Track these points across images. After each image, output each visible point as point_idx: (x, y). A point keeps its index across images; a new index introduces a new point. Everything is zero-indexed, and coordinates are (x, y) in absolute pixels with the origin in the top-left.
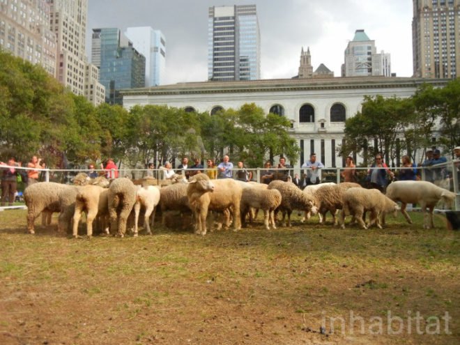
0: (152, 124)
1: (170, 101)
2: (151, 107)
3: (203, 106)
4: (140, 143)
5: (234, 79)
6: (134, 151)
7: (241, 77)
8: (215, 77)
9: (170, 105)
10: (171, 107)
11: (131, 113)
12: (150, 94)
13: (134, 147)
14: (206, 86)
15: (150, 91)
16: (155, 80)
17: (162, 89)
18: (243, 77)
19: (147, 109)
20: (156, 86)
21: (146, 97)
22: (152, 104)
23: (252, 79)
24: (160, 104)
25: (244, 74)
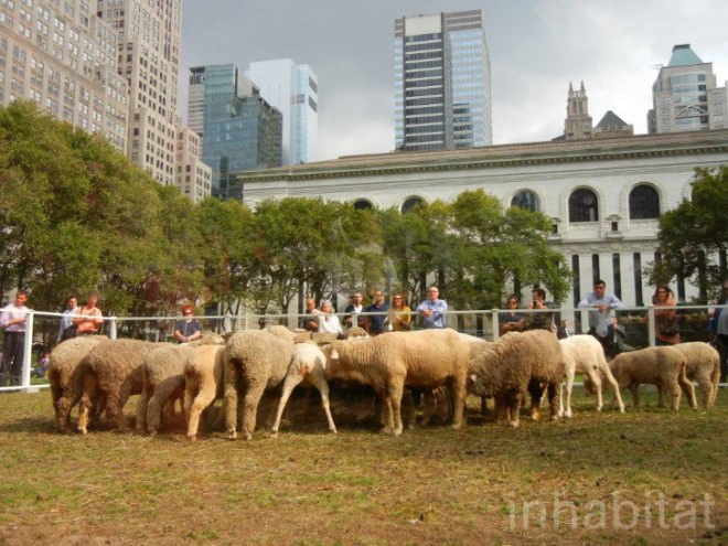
0: (296, 232)
1: (327, 189)
2: (292, 201)
3: (386, 198)
4: (274, 268)
5: (443, 147)
6: (263, 283)
7: (456, 141)
8: (408, 144)
9: (326, 198)
10: (328, 201)
11: (257, 214)
12: (290, 179)
13: (263, 275)
14: (391, 161)
15: (290, 174)
16: (299, 154)
17: (312, 169)
18: (461, 141)
19: (285, 205)
20: (302, 163)
21: (284, 184)
22: (295, 197)
23: (476, 144)
24: (309, 197)
25: (462, 137)
